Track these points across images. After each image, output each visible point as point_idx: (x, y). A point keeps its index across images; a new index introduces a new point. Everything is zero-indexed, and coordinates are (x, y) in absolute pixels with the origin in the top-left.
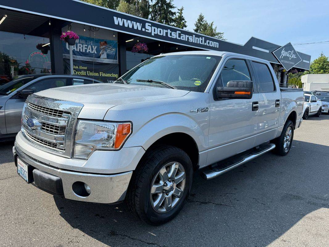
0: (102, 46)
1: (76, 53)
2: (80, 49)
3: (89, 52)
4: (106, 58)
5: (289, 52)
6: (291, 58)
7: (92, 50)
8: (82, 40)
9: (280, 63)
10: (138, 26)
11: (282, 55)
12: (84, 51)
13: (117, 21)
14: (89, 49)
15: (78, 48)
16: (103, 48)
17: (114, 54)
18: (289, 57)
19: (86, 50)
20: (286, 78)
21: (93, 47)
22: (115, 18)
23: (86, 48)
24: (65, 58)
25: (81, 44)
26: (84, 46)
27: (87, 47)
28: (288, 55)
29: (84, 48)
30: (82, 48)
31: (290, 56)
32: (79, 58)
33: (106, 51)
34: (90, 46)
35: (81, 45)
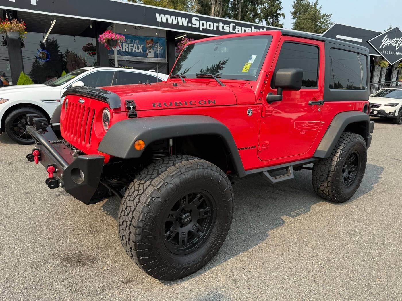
0: (148, 45)
1: (122, 53)
2: (125, 49)
3: (135, 51)
4: (153, 58)
5: (396, 39)
6: (397, 47)
7: (138, 49)
8: (127, 40)
9: (380, 54)
10: (183, 21)
11: (384, 45)
12: (130, 51)
13: (160, 18)
14: (135, 49)
15: (124, 47)
16: (150, 47)
17: (162, 52)
18: (395, 46)
19: (132, 50)
20: (396, 73)
21: (139, 46)
22: (158, 15)
23: (132, 48)
24: (111, 58)
25: (127, 43)
26: (130, 45)
27: (133, 46)
28: (393, 44)
29: (130, 48)
30: (128, 47)
31: (397, 45)
32: (125, 58)
33: (154, 49)
34: (135, 45)
35: (127, 45)
